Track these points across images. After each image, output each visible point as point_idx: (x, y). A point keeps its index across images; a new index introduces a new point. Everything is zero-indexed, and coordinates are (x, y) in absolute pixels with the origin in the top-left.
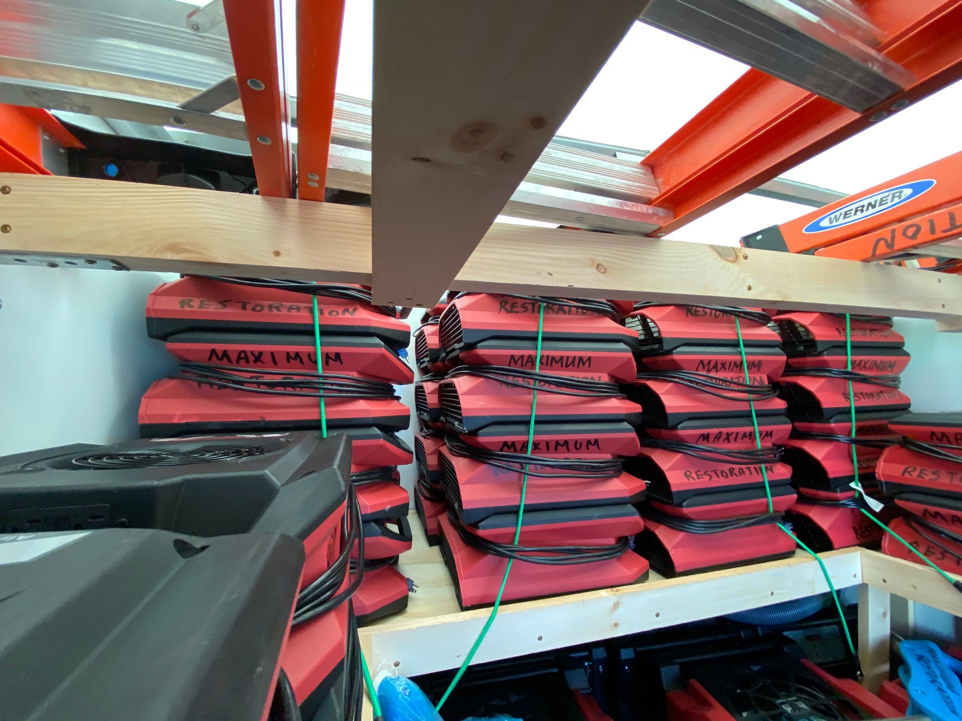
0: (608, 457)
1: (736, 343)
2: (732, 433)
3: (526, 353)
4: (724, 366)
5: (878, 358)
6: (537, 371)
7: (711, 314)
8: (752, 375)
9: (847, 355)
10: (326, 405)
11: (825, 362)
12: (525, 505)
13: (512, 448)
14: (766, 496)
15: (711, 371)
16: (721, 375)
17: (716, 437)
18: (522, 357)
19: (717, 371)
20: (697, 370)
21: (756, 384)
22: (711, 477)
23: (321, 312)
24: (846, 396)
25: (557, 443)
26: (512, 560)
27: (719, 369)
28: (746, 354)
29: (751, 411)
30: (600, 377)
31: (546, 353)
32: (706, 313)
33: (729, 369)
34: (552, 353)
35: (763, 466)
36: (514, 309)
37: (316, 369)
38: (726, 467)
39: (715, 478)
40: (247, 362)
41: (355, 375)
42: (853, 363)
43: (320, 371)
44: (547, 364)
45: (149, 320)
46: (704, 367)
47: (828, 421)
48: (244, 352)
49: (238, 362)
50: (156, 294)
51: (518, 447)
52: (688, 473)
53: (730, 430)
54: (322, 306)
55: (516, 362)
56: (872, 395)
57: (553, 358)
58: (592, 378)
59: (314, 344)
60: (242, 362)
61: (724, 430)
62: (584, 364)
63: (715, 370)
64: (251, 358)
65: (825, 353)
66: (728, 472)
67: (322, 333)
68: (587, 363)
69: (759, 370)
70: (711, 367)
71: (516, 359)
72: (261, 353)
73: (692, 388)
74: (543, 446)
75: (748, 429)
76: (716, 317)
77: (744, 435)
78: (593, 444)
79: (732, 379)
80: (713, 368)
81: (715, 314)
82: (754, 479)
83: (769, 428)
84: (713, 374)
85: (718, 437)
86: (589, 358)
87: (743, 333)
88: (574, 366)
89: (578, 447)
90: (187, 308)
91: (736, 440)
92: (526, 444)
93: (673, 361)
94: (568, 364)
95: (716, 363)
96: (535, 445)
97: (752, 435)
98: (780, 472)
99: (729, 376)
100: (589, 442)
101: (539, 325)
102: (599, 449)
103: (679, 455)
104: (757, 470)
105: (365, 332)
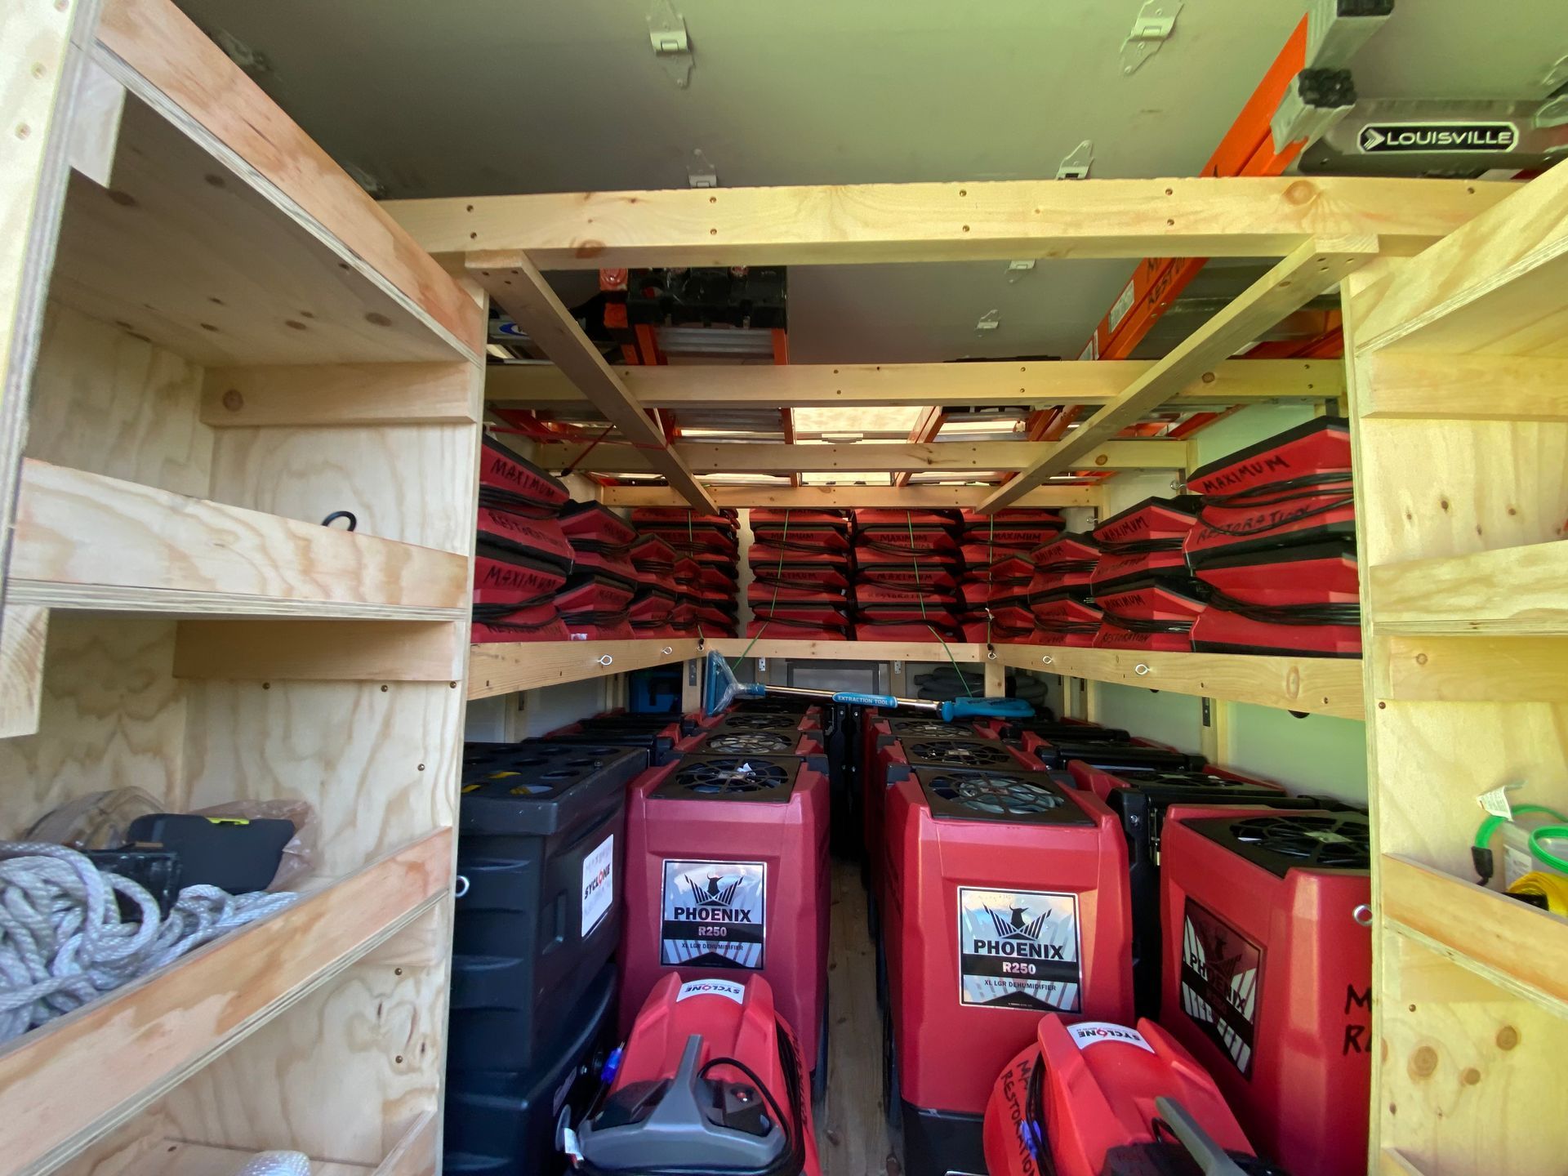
0: (822, 582)
1: (907, 525)
2: (900, 575)
3: (779, 531)
4: (898, 538)
5: (1021, 532)
6: (784, 540)
8: (920, 543)
9: (991, 530)
11: (974, 535)
12: (776, 600)
13: (772, 576)
14: (921, 611)
15: (890, 541)
16: (897, 543)
18: (777, 533)
19: (896, 541)
20: (881, 540)
21: (923, 548)
22: (884, 597)
24: (989, 555)
25: (794, 574)
26: (768, 623)
28: (914, 531)
29: (914, 563)
30: (817, 544)
31: (789, 531)
33: (902, 539)
34: (792, 532)
35: (921, 594)
36: (776, 512)
38: (897, 593)
39: (887, 598)
42: (994, 536)
44: (791, 537)
46: (884, 539)
47: (971, 570)
52: (871, 596)
53: (898, 573)
55: (775, 536)
57: (793, 535)
58: (814, 544)
59: (688, 529)
61: (895, 573)
62: (810, 537)
63: (893, 540)
65: (974, 530)
66: (897, 596)
70: (889, 539)
73: (879, 550)
74: (786, 575)
75: (912, 573)
77: (910, 576)
78: (812, 576)
80: (891, 539)
82: (915, 600)
83: (929, 573)
84: (893, 543)
85: (891, 576)
86: (812, 534)
87: (910, 520)
88: (805, 538)
89: (805, 576)
91: (904, 579)
92: (777, 574)
93: (866, 536)
94: (801, 537)
95: (892, 536)
96: (782, 574)
97: (915, 576)
98: (936, 598)
99: (903, 544)
100: (810, 574)
101: (786, 519)
102: (816, 578)
103: (867, 587)
104: (918, 596)
105: (710, 524)
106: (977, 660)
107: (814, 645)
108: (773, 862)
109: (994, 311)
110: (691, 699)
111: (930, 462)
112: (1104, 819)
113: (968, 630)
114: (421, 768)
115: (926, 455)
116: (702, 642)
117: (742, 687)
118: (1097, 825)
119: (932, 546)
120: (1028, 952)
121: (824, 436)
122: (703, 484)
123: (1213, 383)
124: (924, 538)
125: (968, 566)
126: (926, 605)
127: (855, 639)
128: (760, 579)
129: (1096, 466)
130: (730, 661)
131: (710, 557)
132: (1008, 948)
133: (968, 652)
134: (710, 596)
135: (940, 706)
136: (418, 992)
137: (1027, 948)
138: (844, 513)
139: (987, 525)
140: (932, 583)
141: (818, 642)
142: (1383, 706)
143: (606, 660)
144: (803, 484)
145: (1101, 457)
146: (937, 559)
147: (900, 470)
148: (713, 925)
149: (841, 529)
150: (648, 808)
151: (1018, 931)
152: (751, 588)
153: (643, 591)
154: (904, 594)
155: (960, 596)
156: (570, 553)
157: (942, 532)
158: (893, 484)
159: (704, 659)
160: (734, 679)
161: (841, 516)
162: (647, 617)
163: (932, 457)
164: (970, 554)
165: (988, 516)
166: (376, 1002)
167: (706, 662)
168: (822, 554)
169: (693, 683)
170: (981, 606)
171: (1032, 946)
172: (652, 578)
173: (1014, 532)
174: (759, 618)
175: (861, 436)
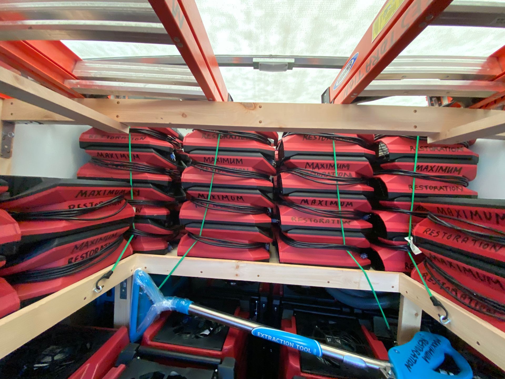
0: (249, 205)
1: (332, 154)
2: (323, 201)
3: (211, 156)
4: (323, 166)
5: (444, 165)
6: (215, 164)
7: (319, 138)
8: (343, 172)
9: (414, 162)
10: (132, 174)
11: (396, 166)
12: (205, 220)
13: (203, 197)
14: (342, 236)
15: (315, 169)
16: (321, 171)
17: (312, 202)
18: (209, 158)
19: (319, 169)
20: (306, 168)
21: (346, 176)
22: (307, 221)
23: (132, 139)
24: (411, 187)
25: (223, 196)
26: (197, 241)
27: (320, 167)
28: (337, 160)
29: (337, 190)
30: (248, 169)
31: (220, 157)
32: (316, 138)
33: (327, 168)
34: (222, 156)
35: (341, 220)
36: (209, 137)
37: (129, 160)
38: (319, 218)
39: (309, 222)
40: (109, 157)
41: (145, 164)
42: (418, 167)
43: (131, 161)
44: (221, 162)
45: (80, 142)
46: (310, 166)
47: (393, 200)
48: (107, 153)
49: (106, 157)
50: (84, 133)
51: (206, 197)
52: (294, 218)
53: (321, 199)
54: (133, 137)
55: (207, 161)
56: (435, 188)
57: (224, 159)
58: (244, 169)
59: (128, 151)
60: (107, 157)
61: (317, 199)
62: (239, 162)
63: (318, 168)
64: (110, 156)
65: (396, 160)
66: (319, 221)
67: (132, 147)
68: (241, 162)
69: (348, 169)
70: (314, 167)
71: (207, 159)
72: (112, 154)
73: (303, 177)
74: (216, 197)
75: (334, 200)
76: (322, 140)
77: (332, 203)
78: (240, 198)
79: (329, 173)
80: (316, 167)
81: (322, 139)
82: (336, 226)
83: (350, 201)
84: (316, 170)
85: (314, 202)
86: (241, 160)
87: (335, 148)
88: (234, 163)
89: (233, 199)
90: (91, 138)
91: (326, 205)
92: (208, 196)
93: (291, 163)
94: (231, 162)
95: (317, 164)
96: (213, 197)
97: (336, 203)
98: (356, 224)
99: (327, 172)
100: (238, 197)
101: (217, 144)
102: (244, 201)
103: (291, 209)
104: (338, 222)
105: (147, 147)
106: (393, 290)
107: (237, 267)
110: (122, 311)
119: (354, 175)
125: (390, 197)
126: (346, 231)
140: (352, 210)
146: (359, 187)
149: (268, 156)
154: (326, 219)
155: (379, 223)
157: (364, 161)
160: (159, 298)
161: (270, 144)
168: (250, 178)
169: (123, 296)
173: (437, 164)
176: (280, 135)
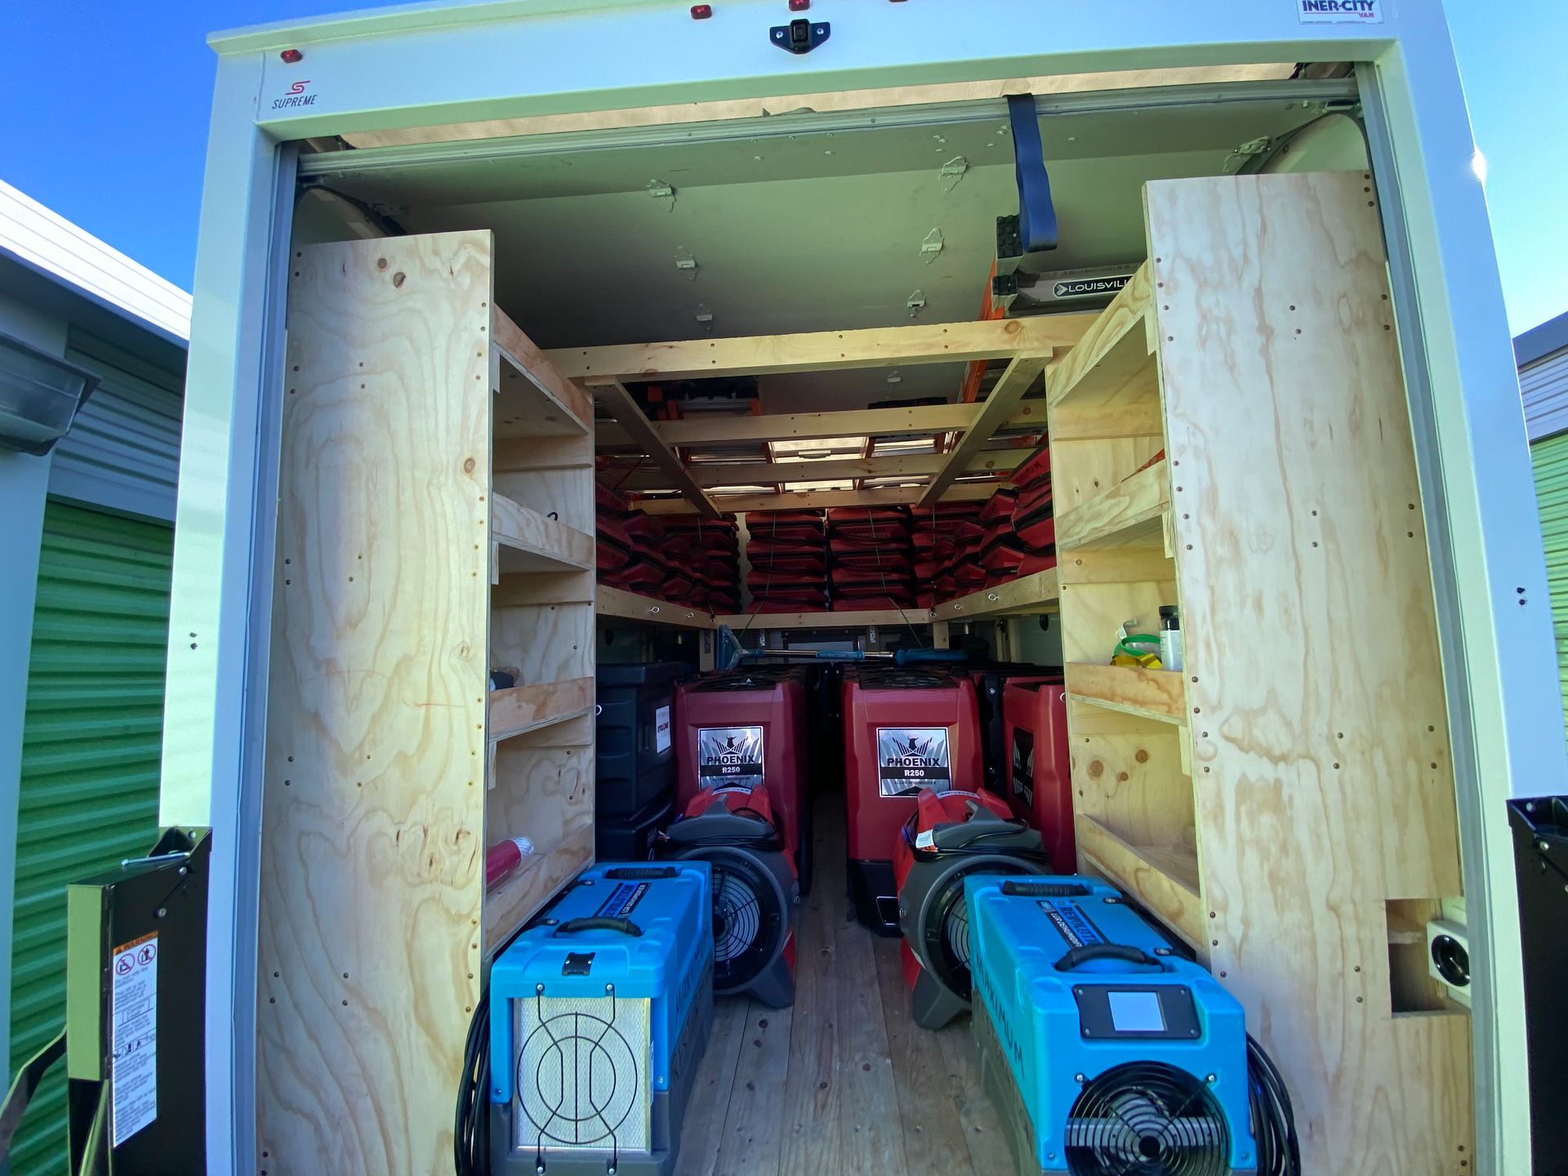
0: (805, 568)
1: (868, 521)
3: (769, 530)
4: (863, 531)
8: (879, 534)
9: (933, 521)
11: (920, 525)
13: (766, 565)
14: (883, 586)
15: (855, 533)
16: (862, 535)
17: (857, 561)
20: (849, 533)
21: (882, 538)
24: (932, 540)
26: (764, 602)
27: (861, 532)
28: (874, 524)
30: (801, 538)
33: (865, 532)
34: (779, 530)
35: (881, 574)
36: (767, 516)
37: (699, 539)
38: (863, 574)
39: (856, 578)
42: (935, 525)
43: (701, 540)
44: (779, 534)
46: (851, 532)
47: (921, 553)
52: (845, 576)
53: (864, 558)
57: (781, 532)
58: (797, 539)
61: (859, 558)
62: (793, 533)
66: (861, 576)
68: (795, 533)
71: (767, 533)
73: (849, 541)
75: (874, 557)
77: (873, 560)
78: (797, 563)
82: (878, 579)
83: (888, 557)
84: (858, 534)
86: (794, 531)
87: (871, 516)
88: (789, 534)
89: (790, 565)
91: (869, 562)
92: (769, 563)
93: (838, 531)
94: (787, 533)
95: (858, 529)
96: (774, 563)
97: (877, 560)
98: (894, 576)
99: (867, 535)
100: (795, 562)
101: (774, 520)
102: (800, 565)
104: (880, 576)
105: (715, 527)
106: (926, 621)
107: (800, 617)
108: (767, 726)
109: (895, 372)
110: (707, 663)
111: (870, 472)
112: (962, 683)
113: (919, 600)
114: (575, 648)
115: (867, 467)
116: (713, 617)
117: (745, 652)
118: (958, 687)
119: (889, 536)
120: (919, 763)
121: (800, 453)
122: (709, 494)
123: (1030, 415)
124: (883, 529)
125: (917, 550)
126: (887, 582)
127: (833, 611)
128: (756, 568)
129: (986, 468)
130: (736, 632)
131: (714, 552)
132: (907, 762)
133: (919, 616)
134: (717, 583)
135: (894, 655)
136: (579, 763)
137: (919, 761)
138: (820, 513)
139: (929, 517)
140: (891, 564)
141: (803, 614)
142: (1065, 588)
143: (655, 610)
144: (785, 492)
145: (990, 462)
146: (893, 546)
147: (857, 478)
148: (731, 766)
149: (818, 526)
150: (687, 698)
151: (913, 752)
152: (749, 575)
153: (672, 573)
154: (870, 574)
155: (912, 573)
156: (630, 542)
157: (896, 524)
158: (854, 487)
159: (715, 631)
160: (739, 646)
161: (818, 515)
162: (675, 592)
163: (871, 468)
164: (918, 540)
165: (931, 509)
166: (558, 770)
167: (718, 633)
168: (804, 545)
169: (707, 651)
170: (927, 581)
171: (921, 760)
172: (676, 564)
173: (952, 521)
174: (757, 599)
175: (830, 452)
176: (826, 510)
